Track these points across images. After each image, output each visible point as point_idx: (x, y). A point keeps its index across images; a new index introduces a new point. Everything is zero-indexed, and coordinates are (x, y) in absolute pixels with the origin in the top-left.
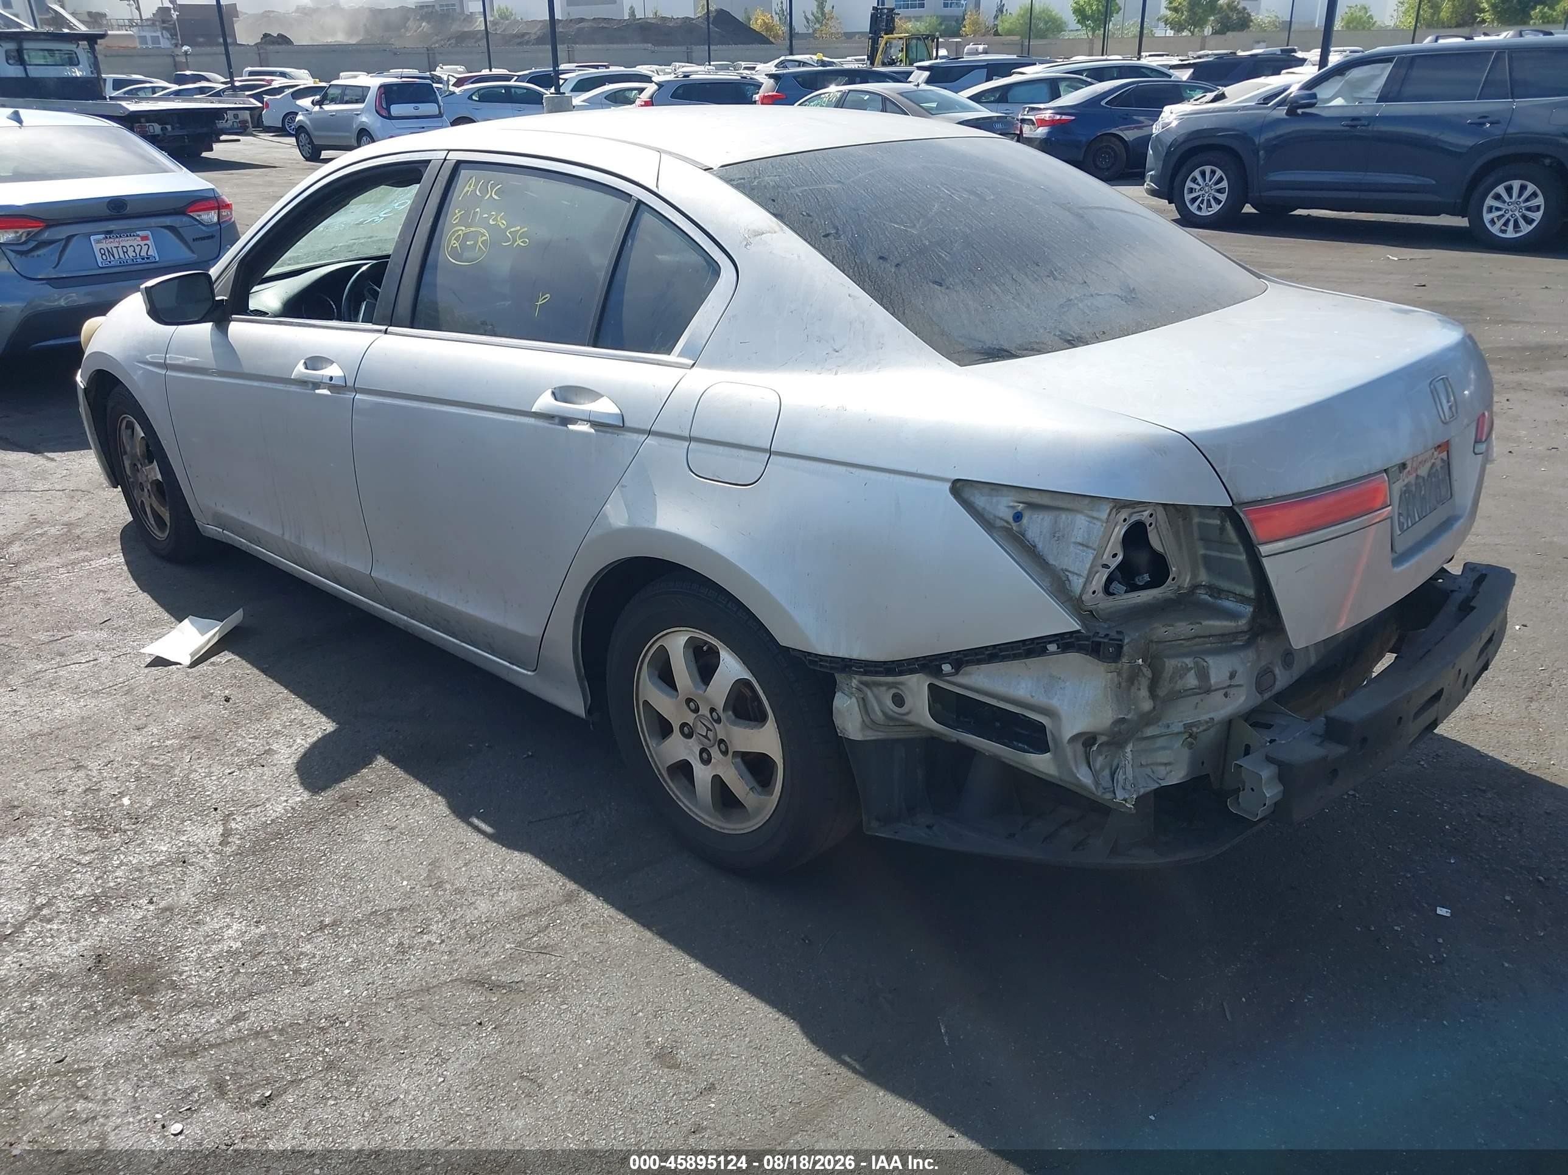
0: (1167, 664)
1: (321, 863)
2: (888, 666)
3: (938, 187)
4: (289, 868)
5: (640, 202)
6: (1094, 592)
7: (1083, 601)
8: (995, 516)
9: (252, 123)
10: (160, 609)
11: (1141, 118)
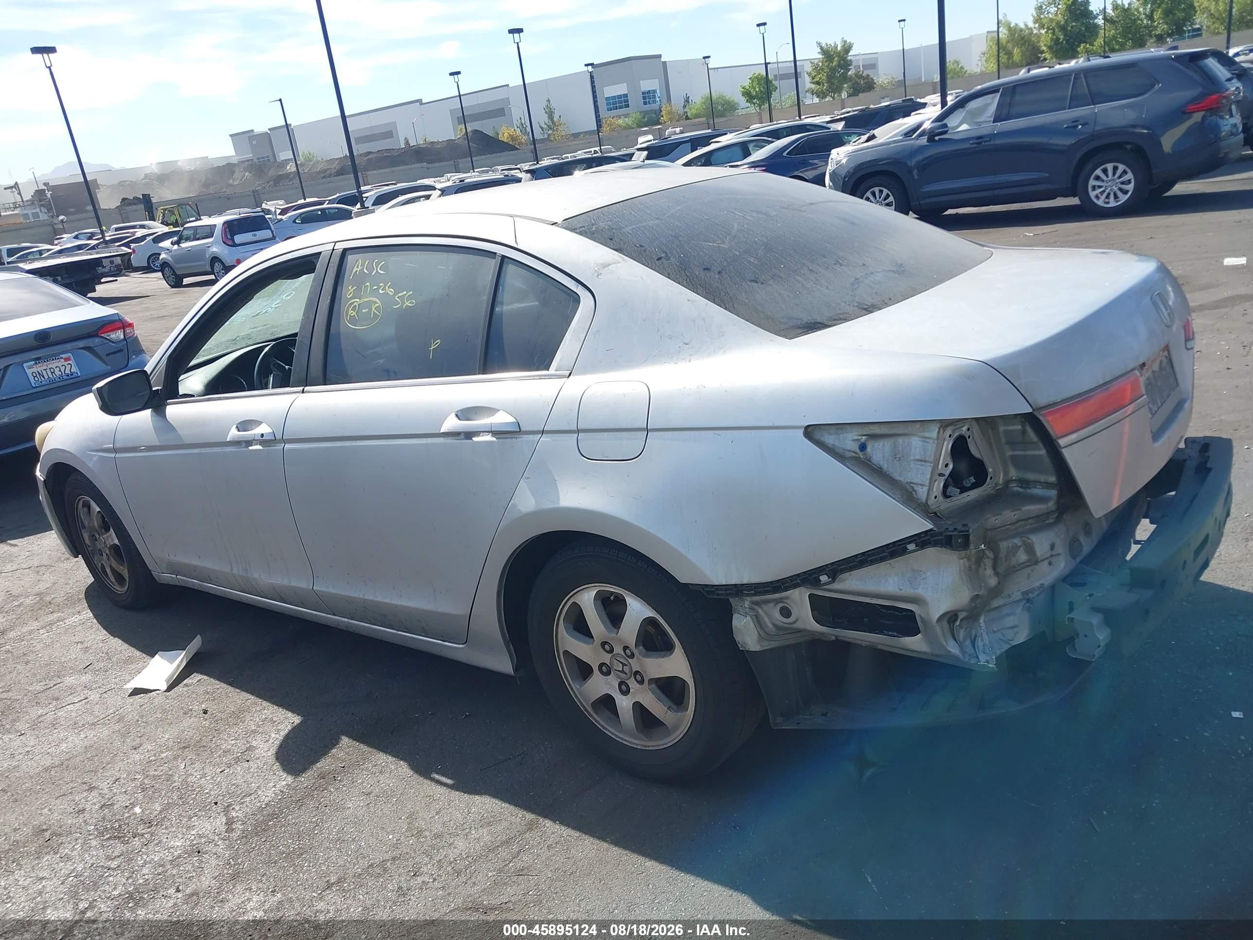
0: (1001, 546)
1: (316, 832)
2: (775, 585)
3: (732, 212)
4: (290, 841)
5: (504, 257)
6: (936, 497)
7: (928, 505)
8: (844, 450)
9: (125, 266)
10: (133, 649)
11: (816, 161)
